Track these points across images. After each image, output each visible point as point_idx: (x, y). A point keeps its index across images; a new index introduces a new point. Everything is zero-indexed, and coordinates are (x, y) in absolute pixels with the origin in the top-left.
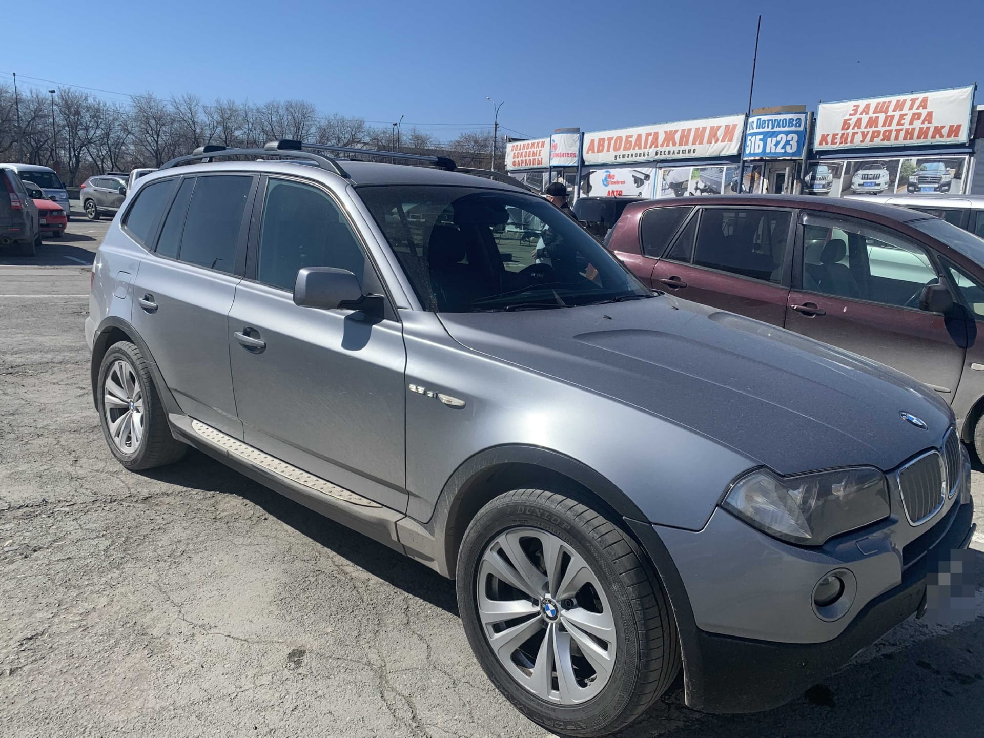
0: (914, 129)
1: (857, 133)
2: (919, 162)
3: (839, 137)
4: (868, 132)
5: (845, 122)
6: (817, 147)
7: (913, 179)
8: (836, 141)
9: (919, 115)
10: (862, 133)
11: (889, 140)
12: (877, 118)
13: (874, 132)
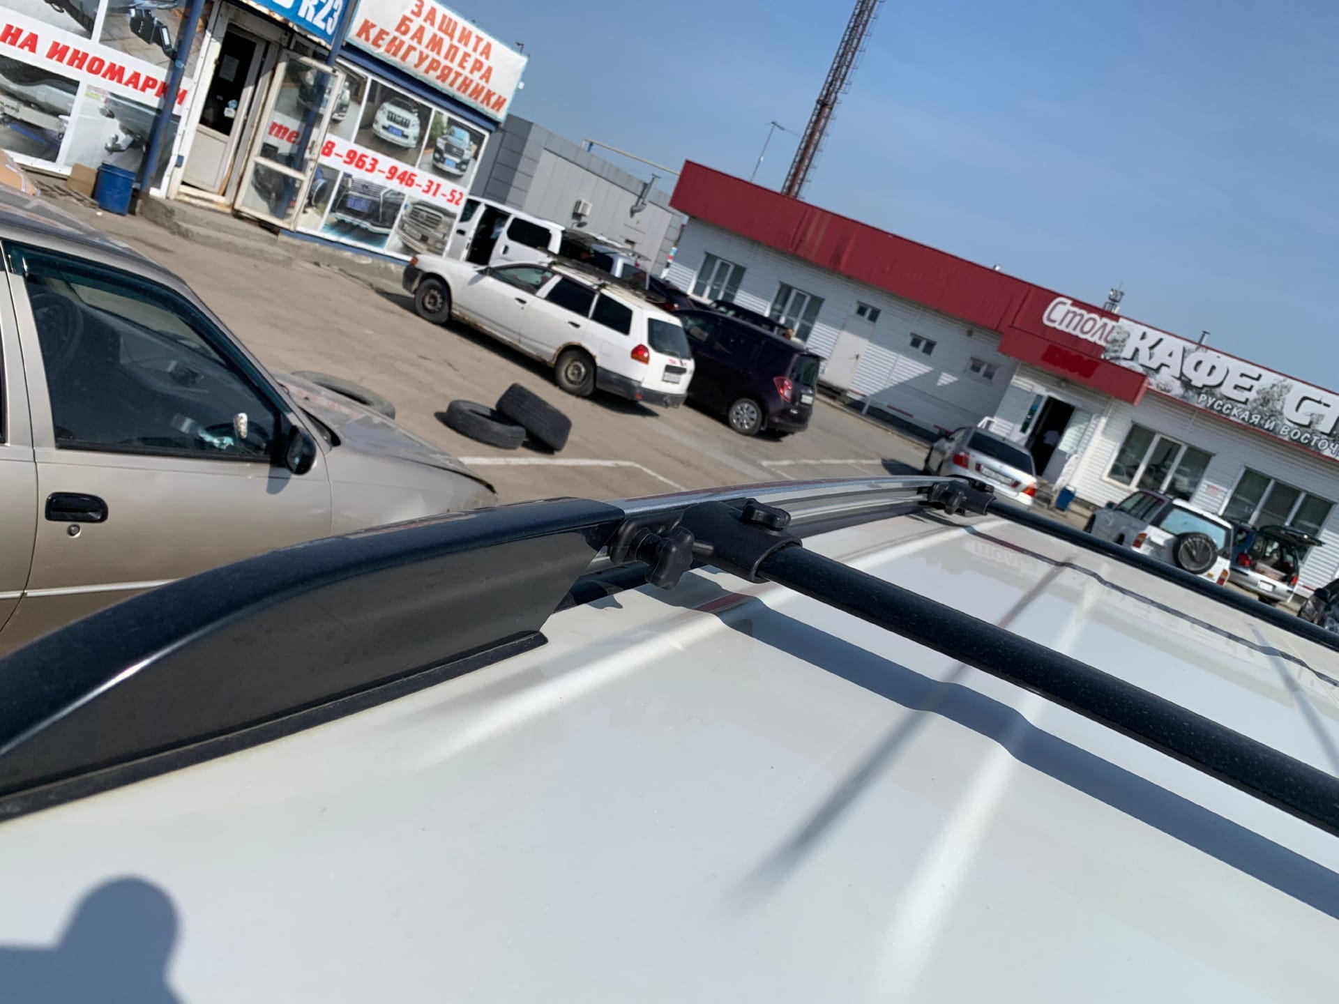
0: (471, 81)
1: (414, 49)
2: (451, 122)
3: (388, 39)
4: (427, 56)
5: (405, 19)
6: (352, 36)
7: (441, 143)
8: (380, 42)
9: (481, 64)
10: (421, 53)
11: (443, 81)
12: (441, 40)
13: (434, 60)
